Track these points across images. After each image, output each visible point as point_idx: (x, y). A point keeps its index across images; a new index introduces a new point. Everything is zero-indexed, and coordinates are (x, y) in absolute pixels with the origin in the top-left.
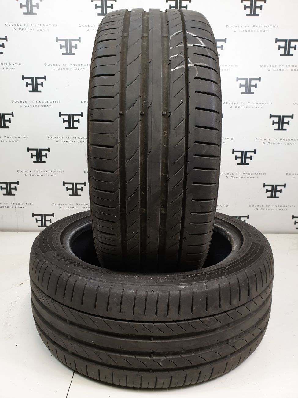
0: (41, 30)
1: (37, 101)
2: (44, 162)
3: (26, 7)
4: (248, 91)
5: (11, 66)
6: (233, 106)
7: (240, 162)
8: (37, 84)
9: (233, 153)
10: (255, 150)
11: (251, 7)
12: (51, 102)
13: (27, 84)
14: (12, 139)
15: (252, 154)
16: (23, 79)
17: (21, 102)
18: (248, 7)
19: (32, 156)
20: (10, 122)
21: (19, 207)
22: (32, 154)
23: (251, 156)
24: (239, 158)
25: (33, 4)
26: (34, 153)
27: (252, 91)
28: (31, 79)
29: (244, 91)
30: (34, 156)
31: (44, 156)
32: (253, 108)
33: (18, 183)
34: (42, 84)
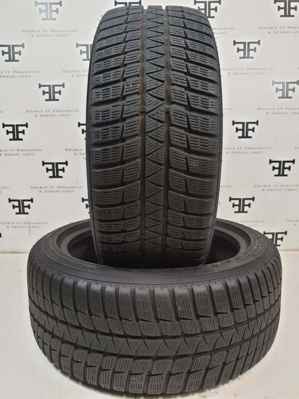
0: (60, 36)
1: (54, 111)
2: (61, 177)
3: (45, 13)
4: (285, 96)
5: (27, 74)
6: (270, 112)
7: (277, 173)
8: (54, 92)
9: (270, 163)
10: (294, 160)
11: (285, 8)
12: (69, 111)
13: (44, 93)
14: (25, 152)
15: (291, 164)
16: (40, 87)
17: (37, 111)
18: (282, 8)
19: (48, 170)
20: (24, 134)
21: (33, 227)
22: (47, 168)
23: (290, 167)
24: (276, 168)
25: (53, 9)
26: (50, 167)
27: (289, 96)
28: (48, 88)
29: (281, 96)
30: (50, 170)
31: (61, 170)
32: (292, 113)
33: (32, 200)
34: (60, 92)
